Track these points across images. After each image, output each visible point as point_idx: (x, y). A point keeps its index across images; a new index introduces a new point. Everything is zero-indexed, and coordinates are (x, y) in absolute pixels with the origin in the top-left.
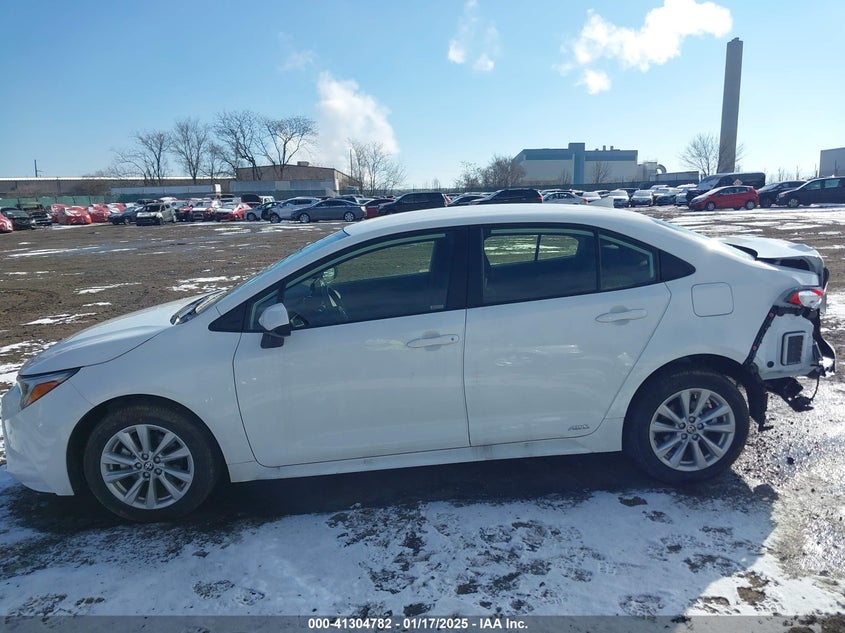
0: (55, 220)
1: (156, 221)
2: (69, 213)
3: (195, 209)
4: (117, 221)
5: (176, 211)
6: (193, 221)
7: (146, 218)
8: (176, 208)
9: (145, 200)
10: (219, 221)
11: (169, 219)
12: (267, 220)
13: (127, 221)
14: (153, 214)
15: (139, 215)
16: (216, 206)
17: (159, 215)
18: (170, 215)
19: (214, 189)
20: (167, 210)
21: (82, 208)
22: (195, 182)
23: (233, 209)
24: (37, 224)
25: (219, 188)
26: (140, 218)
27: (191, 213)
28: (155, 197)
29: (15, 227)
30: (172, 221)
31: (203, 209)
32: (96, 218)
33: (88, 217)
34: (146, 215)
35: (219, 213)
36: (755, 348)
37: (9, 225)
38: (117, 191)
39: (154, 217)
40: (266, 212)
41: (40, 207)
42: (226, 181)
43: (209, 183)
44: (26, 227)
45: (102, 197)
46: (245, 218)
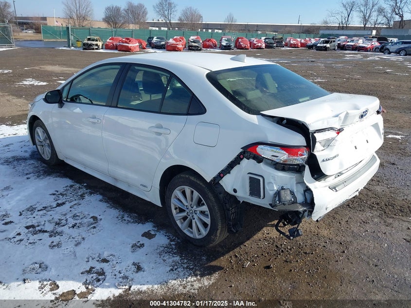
0: (286, 45)
1: (326, 49)
2: (292, 42)
3: (348, 44)
4: (310, 47)
5: (339, 44)
6: (346, 50)
7: (321, 47)
8: (338, 42)
9: (331, 37)
10: (359, 51)
11: (333, 48)
12: (382, 52)
13: (314, 47)
14: (325, 45)
15: (319, 45)
16: (361, 42)
17: (328, 45)
18: (334, 46)
19: (372, 33)
20: (333, 43)
21: (299, 40)
22: (365, 28)
23: (368, 45)
24: (277, 46)
25: (374, 32)
26: (319, 47)
27: (346, 45)
28: (338, 36)
29: (267, 47)
30: (335, 49)
31: (353, 44)
32: (303, 45)
33: (299, 44)
34: (322, 45)
35: (360, 47)
36: (222, 175)
37: (264, 46)
38: (321, 32)
39: (325, 46)
40: (382, 48)
41: (282, 38)
42: (380, 28)
43: (371, 29)
44: (272, 47)
45: (313, 35)
46: (374, 50)
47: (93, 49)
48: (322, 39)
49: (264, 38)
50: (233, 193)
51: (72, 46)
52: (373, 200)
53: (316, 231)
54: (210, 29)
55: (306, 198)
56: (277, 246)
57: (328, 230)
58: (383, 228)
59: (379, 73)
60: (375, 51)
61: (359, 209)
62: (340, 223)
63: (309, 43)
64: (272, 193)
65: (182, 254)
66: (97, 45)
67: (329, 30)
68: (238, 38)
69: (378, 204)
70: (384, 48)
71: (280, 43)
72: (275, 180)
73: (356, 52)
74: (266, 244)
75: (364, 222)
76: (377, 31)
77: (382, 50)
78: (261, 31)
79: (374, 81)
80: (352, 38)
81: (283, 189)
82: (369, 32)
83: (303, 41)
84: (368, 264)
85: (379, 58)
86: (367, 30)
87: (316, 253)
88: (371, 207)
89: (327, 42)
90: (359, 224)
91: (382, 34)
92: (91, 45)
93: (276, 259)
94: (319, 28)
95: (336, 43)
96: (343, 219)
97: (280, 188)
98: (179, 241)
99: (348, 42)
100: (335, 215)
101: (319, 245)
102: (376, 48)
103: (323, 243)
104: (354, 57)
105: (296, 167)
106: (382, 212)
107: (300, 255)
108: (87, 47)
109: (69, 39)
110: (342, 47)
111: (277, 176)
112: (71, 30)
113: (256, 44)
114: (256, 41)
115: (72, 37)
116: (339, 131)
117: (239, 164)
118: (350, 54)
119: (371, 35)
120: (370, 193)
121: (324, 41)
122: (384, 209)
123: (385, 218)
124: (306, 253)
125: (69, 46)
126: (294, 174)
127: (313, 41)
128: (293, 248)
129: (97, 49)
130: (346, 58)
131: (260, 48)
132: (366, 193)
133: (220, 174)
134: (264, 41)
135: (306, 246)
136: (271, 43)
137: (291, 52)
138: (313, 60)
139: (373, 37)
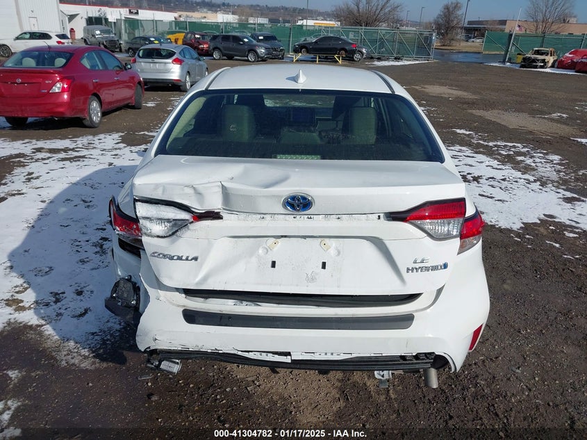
47: (536, 67)
51: (510, 61)
66: (543, 61)
81: (128, 279)
92: (535, 60)
108: (528, 63)
109: (507, 51)
112: (514, 38)
115: (514, 48)
125: (504, 62)
129: (542, 67)
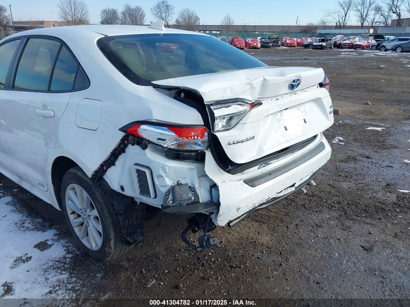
0: (283, 44)
1: (321, 47)
2: (288, 42)
3: (344, 42)
4: (307, 46)
5: (335, 42)
6: (342, 48)
9: (327, 36)
10: (355, 49)
11: (330, 46)
12: (378, 49)
14: (321, 43)
15: (314, 44)
16: (357, 41)
17: (324, 44)
18: (331, 44)
19: (369, 31)
20: (330, 42)
21: (295, 39)
22: (362, 27)
23: (364, 43)
24: (272, 46)
25: (372, 31)
26: (314, 45)
27: (342, 44)
28: (335, 35)
29: (262, 46)
30: (331, 48)
31: (349, 42)
32: (299, 44)
33: (296, 43)
34: (318, 44)
35: (356, 45)
36: (105, 168)
37: (259, 45)
38: (318, 31)
39: (321, 45)
40: (378, 45)
41: (278, 38)
42: (378, 27)
43: (368, 28)
44: (268, 47)
45: (310, 34)
46: (370, 48)
48: (318, 38)
49: (260, 38)
50: (120, 191)
52: (335, 198)
53: (255, 237)
54: (207, 31)
55: (211, 196)
56: (198, 258)
57: (271, 235)
58: (339, 233)
59: (372, 69)
60: (372, 49)
61: (317, 209)
62: (287, 227)
63: (306, 43)
64: (164, 190)
65: (74, 270)
67: (326, 29)
68: (234, 38)
69: (339, 203)
70: (381, 45)
71: (276, 42)
72: (166, 172)
73: (353, 50)
74: (187, 255)
75: (317, 226)
76: (375, 30)
77: (379, 48)
78: (258, 32)
79: (365, 76)
80: (349, 36)
81: (179, 184)
82: (367, 31)
83: (299, 40)
84: (308, 279)
85: (374, 55)
86: (364, 29)
87: (245, 266)
88: (331, 208)
89: (323, 41)
90: (310, 228)
91: (380, 32)
93: (191, 275)
94: (316, 27)
95: (332, 42)
96: (293, 222)
97: (176, 183)
98: (78, 253)
99: (345, 40)
100: (284, 218)
101: (252, 255)
102: (373, 46)
103: (259, 254)
104: (349, 54)
105: (193, 154)
106: (342, 213)
107: (224, 270)
110: (338, 46)
111: (168, 167)
113: (251, 44)
114: (251, 41)
116: (254, 105)
117: (124, 152)
118: (345, 52)
119: (369, 33)
120: (333, 191)
121: (319, 39)
122: (345, 209)
123: (344, 220)
124: (232, 267)
126: (194, 164)
127: (309, 40)
128: (218, 260)
130: (342, 56)
131: (256, 48)
132: (329, 190)
133: (102, 166)
134: (259, 41)
135: (235, 257)
136: (267, 43)
137: (286, 51)
138: (307, 57)
139: (370, 36)
